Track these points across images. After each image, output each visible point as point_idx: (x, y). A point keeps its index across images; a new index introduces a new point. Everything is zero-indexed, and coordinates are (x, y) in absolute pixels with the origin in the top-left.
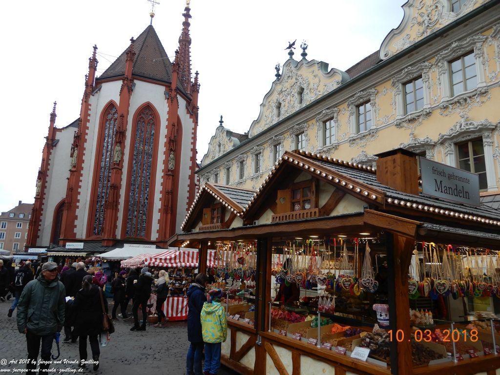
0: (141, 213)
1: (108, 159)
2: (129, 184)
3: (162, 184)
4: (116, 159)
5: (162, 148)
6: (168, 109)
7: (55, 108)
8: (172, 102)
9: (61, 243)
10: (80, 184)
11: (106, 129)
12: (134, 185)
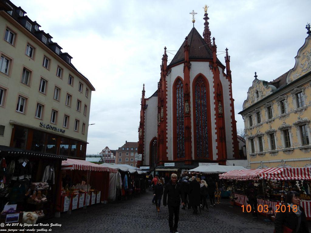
0: (204, 143)
1: (180, 112)
2: (195, 125)
3: (216, 123)
4: (186, 111)
5: (212, 100)
6: (213, 75)
7: (144, 87)
8: (215, 71)
9: (161, 163)
10: (167, 128)
11: (177, 94)
12: (198, 126)
